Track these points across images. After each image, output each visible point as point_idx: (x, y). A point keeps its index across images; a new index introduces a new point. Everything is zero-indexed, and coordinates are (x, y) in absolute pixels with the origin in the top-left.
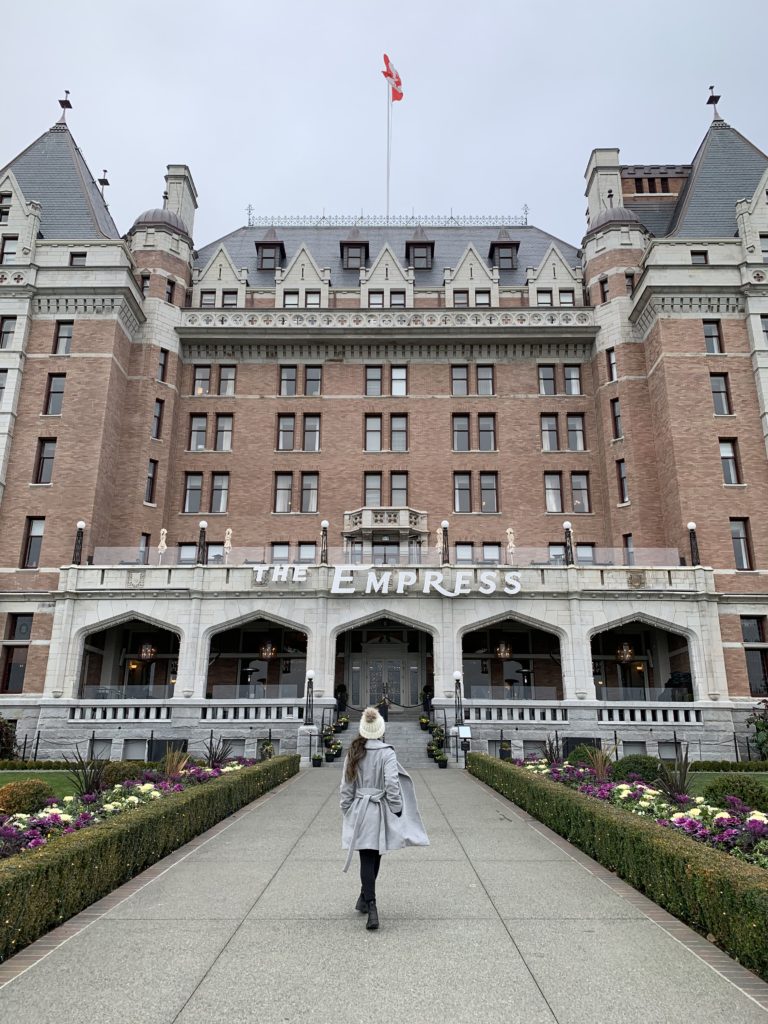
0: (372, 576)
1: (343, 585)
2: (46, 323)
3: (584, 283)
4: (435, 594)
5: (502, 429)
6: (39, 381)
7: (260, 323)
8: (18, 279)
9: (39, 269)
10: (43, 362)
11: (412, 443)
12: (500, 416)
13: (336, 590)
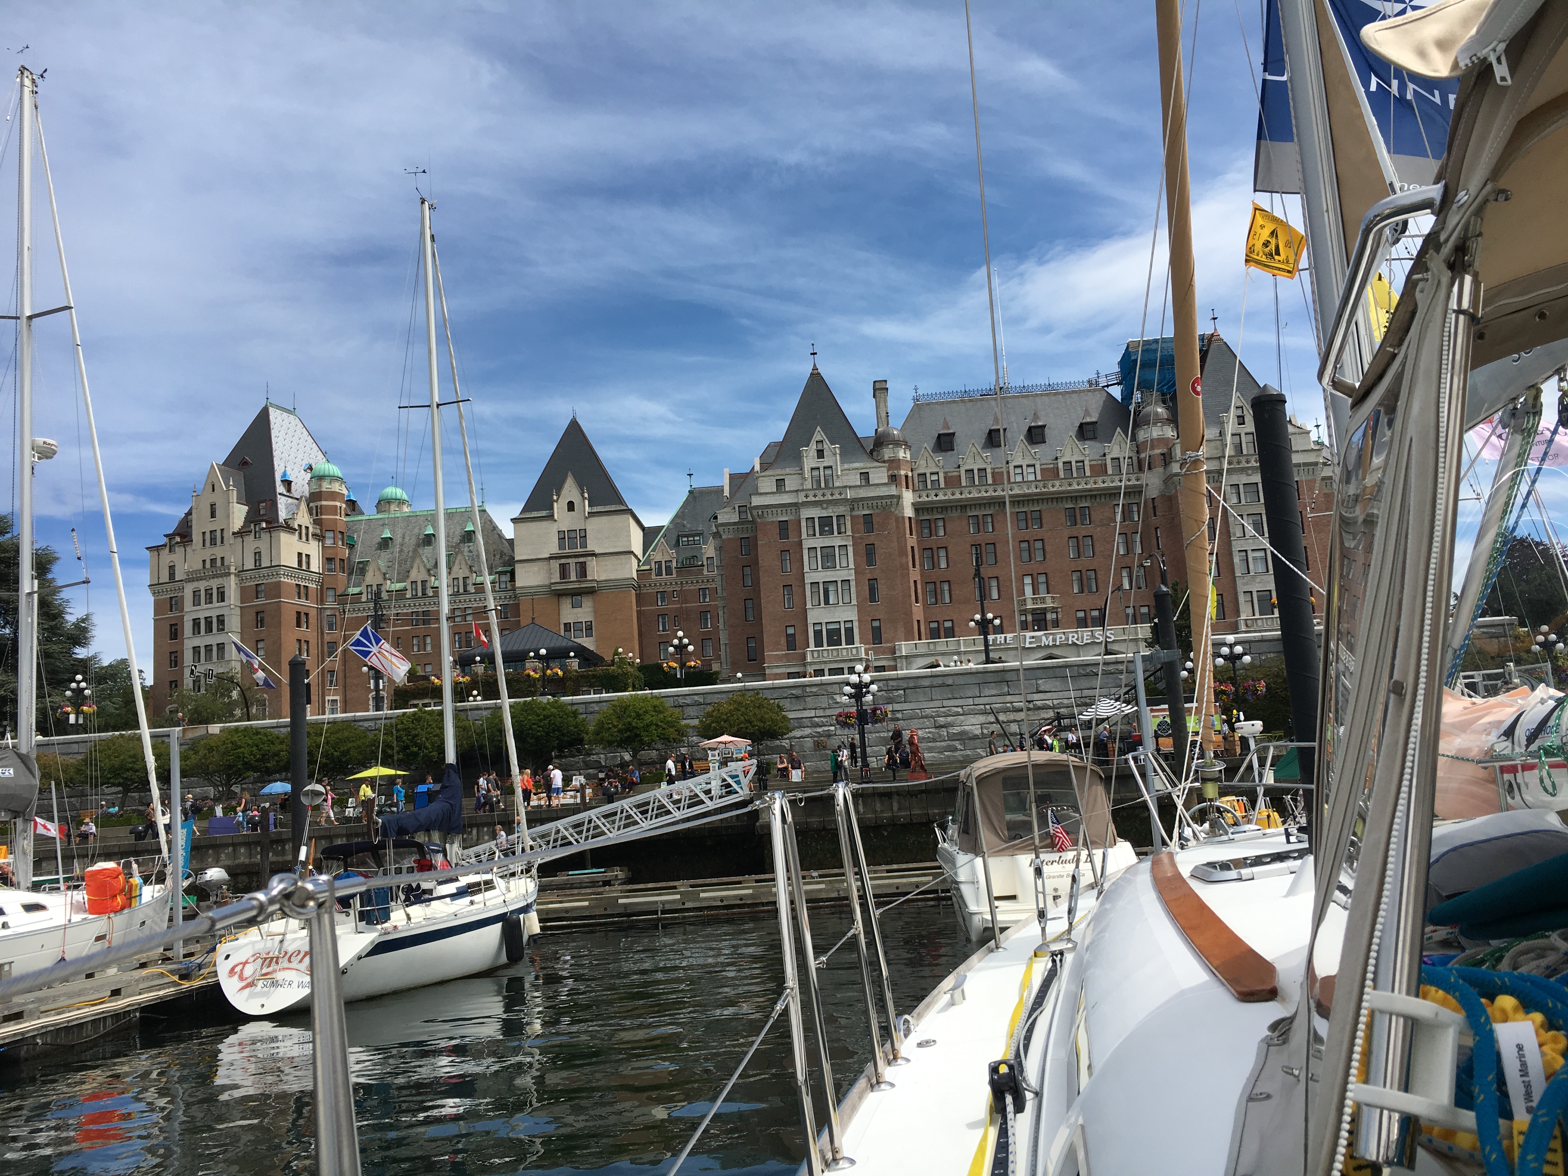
0: (1044, 638)
1: (1030, 643)
2: (858, 516)
3: (1138, 452)
4: (1074, 644)
5: (1097, 544)
6: (862, 548)
7: (958, 496)
8: (840, 494)
9: (850, 487)
10: (861, 538)
11: (1048, 557)
12: (1095, 537)
13: (1027, 645)
